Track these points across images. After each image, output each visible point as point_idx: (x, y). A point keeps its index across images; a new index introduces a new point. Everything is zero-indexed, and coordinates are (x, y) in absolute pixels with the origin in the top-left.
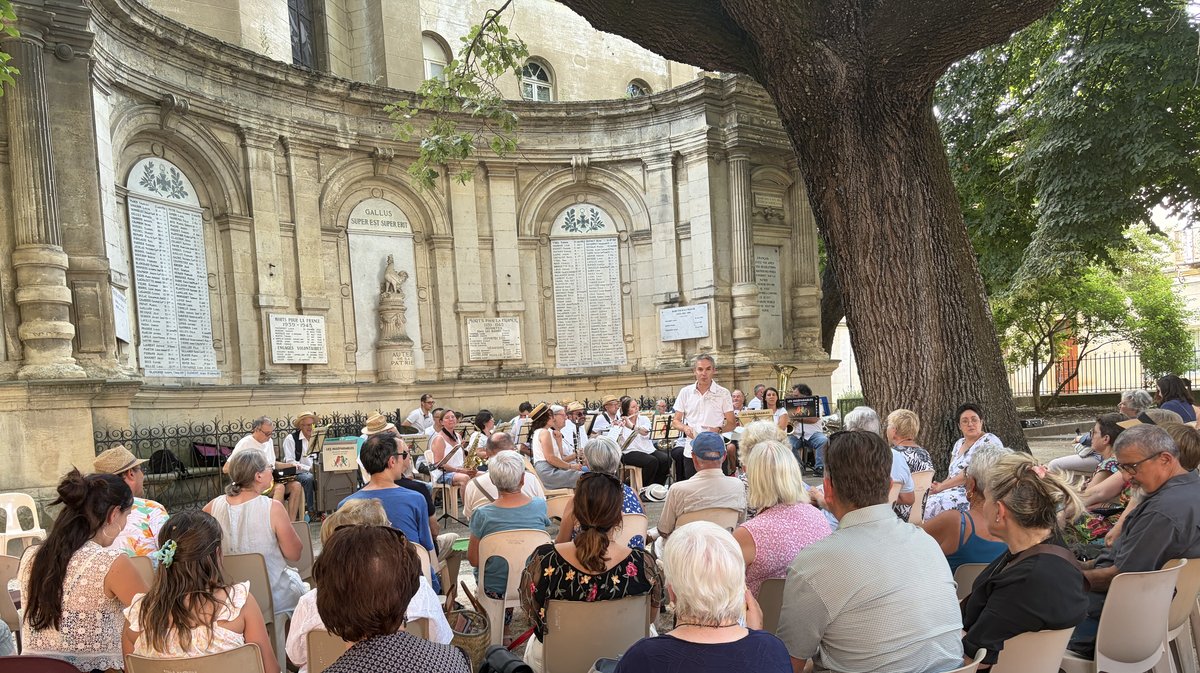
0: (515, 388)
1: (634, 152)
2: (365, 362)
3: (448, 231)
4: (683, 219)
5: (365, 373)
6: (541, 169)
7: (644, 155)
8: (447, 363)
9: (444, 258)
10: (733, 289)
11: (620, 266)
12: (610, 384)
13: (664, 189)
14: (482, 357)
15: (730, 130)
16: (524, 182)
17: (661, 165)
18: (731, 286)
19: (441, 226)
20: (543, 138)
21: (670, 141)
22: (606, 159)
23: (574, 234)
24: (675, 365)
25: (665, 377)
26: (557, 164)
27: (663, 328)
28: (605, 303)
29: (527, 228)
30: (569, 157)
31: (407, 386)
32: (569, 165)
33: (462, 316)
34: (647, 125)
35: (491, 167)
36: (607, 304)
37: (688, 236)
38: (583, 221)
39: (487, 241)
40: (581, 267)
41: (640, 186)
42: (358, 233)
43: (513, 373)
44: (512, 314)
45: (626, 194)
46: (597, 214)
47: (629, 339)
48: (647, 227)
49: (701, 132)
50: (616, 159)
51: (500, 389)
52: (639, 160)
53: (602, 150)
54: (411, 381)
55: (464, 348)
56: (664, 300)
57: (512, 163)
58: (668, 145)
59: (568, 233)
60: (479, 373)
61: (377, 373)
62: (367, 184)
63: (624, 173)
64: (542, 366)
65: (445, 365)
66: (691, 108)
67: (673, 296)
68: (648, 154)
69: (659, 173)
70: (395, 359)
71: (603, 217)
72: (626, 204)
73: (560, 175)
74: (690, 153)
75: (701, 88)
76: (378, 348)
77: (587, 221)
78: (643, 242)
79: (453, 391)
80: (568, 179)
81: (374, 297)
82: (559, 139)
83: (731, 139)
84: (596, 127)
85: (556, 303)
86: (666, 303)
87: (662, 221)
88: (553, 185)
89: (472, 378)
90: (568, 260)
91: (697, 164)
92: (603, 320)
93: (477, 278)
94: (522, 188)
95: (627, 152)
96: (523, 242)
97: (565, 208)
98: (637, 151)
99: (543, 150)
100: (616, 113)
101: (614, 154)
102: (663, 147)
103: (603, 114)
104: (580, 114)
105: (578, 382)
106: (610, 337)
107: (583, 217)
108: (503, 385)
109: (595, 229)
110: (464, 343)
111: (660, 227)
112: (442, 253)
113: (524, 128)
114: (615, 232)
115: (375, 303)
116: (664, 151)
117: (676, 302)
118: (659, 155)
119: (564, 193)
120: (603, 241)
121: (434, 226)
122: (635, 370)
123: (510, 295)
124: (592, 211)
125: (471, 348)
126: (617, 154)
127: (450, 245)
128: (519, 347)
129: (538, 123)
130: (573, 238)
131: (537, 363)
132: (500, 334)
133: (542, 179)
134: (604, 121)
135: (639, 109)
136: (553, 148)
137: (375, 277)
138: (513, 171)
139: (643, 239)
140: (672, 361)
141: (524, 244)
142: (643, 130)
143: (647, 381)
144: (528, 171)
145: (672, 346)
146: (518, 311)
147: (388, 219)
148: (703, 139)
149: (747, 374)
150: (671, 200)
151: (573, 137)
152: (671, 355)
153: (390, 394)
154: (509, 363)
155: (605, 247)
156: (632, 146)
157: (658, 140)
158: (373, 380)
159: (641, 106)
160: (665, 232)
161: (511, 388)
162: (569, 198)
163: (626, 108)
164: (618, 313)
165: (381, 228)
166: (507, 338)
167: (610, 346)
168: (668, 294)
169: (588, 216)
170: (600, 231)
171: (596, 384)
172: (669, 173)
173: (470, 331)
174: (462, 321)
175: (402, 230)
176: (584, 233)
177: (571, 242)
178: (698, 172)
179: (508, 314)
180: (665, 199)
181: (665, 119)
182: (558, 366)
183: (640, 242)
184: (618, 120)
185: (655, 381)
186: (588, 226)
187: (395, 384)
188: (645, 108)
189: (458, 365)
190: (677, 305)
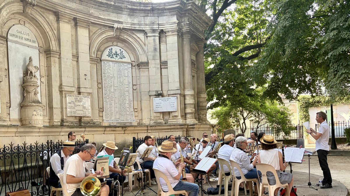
0: (89, 131)
1: (141, 27)
2: (15, 114)
3: (58, 49)
4: (163, 59)
5: (15, 120)
6: (100, 27)
7: (146, 29)
8: (55, 117)
9: (55, 62)
10: (185, 92)
11: (132, 77)
12: (131, 130)
13: (155, 45)
14: (73, 115)
15: (185, 24)
16: (92, 31)
17: (154, 34)
18: (184, 90)
19: (54, 45)
20: (101, 12)
21: (159, 24)
22: (129, 28)
23: (112, 59)
24: (160, 123)
25: (156, 128)
26: (106, 26)
27: (154, 106)
28: (126, 93)
29: (93, 53)
30: (113, 23)
31: (40, 128)
32: (113, 27)
33: (64, 93)
34: (147, 16)
35: (79, 21)
36: (127, 93)
37: (166, 67)
38: (116, 54)
39: (76, 57)
40: (115, 75)
41: (143, 42)
42: (12, 41)
43: (87, 124)
44: (86, 94)
45: (137, 45)
46: (122, 52)
47: (136, 110)
48: (146, 61)
49: (174, 23)
50: (133, 28)
51: (82, 131)
52: (144, 31)
53: (127, 23)
54: (42, 126)
55: (64, 109)
56: (155, 94)
57: (88, 21)
58: (158, 26)
59: (110, 59)
60: (72, 123)
61: (21, 120)
62: (17, 16)
63: (136, 35)
64: (98, 120)
65: (54, 118)
66: (170, 12)
67: (159, 92)
68: (148, 29)
69: (153, 38)
70: (35, 113)
71: (125, 53)
72: (136, 49)
73: (108, 31)
74: (168, 31)
75: (178, 4)
76: (22, 106)
77: (118, 55)
78: (144, 67)
79: (60, 132)
80: (111, 33)
81: (20, 78)
82: (108, 14)
83: (185, 29)
84: (125, 12)
85: (104, 91)
86: (155, 95)
87: (154, 59)
88: (104, 35)
89: (68, 125)
90: (109, 71)
91: (171, 36)
92: (125, 101)
93: (71, 75)
94: (91, 34)
95: (138, 26)
96: (92, 59)
97: (108, 47)
98: (143, 27)
99: (102, 18)
100: (135, 8)
101: (132, 26)
102: (155, 26)
103: (130, 7)
104: (120, 5)
105: (117, 129)
106: (128, 109)
107: (116, 52)
108: (83, 129)
109: (122, 58)
110: (64, 107)
111: (153, 62)
112: (54, 60)
113: (94, 6)
114: (130, 61)
115: (20, 81)
116: (155, 29)
117: (160, 95)
118: (154, 30)
119: (108, 40)
120: (125, 64)
121: (51, 45)
122: (140, 125)
123: (86, 84)
124: (120, 50)
125: (68, 110)
126: (134, 26)
127: (58, 56)
128: (90, 111)
129: (100, 5)
130: (112, 61)
131: (97, 120)
132: (82, 103)
133: (100, 31)
134: (129, 11)
135: (146, 8)
136: (106, 18)
137: (21, 67)
138: (89, 25)
139: (144, 66)
140: (158, 121)
141: (92, 61)
142: (146, 18)
143: (147, 130)
144: (94, 26)
145: (158, 115)
146: (89, 93)
147: (27, 37)
148: (175, 26)
149: (193, 128)
150: (158, 50)
151: (114, 15)
152: (157, 118)
153: (31, 132)
154: (85, 118)
155: (126, 67)
156: (141, 24)
157: (153, 23)
158: (19, 124)
159: (147, 7)
160: (155, 64)
161: (87, 131)
162: (109, 43)
163: (140, 6)
164: (131, 98)
165: (24, 42)
166: (84, 106)
167: (128, 113)
168: (157, 91)
169: (119, 52)
170: (124, 60)
171: (125, 130)
172: (157, 39)
173: (68, 101)
174: (64, 96)
175: (34, 45)
176: (117, 60)
177: (111, 63)
178: (172, 40)
179: (85, 94)
180: (155, 49)
181: (156, 15)
182: (105, 121)
183: (143, 67)
184: (135, 11)
185: (151, 130)
186: (119, 57)
187: (34, 127)
188: (149, 8)
189: (60, 118)
190: (161, 96)
